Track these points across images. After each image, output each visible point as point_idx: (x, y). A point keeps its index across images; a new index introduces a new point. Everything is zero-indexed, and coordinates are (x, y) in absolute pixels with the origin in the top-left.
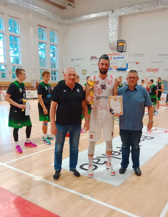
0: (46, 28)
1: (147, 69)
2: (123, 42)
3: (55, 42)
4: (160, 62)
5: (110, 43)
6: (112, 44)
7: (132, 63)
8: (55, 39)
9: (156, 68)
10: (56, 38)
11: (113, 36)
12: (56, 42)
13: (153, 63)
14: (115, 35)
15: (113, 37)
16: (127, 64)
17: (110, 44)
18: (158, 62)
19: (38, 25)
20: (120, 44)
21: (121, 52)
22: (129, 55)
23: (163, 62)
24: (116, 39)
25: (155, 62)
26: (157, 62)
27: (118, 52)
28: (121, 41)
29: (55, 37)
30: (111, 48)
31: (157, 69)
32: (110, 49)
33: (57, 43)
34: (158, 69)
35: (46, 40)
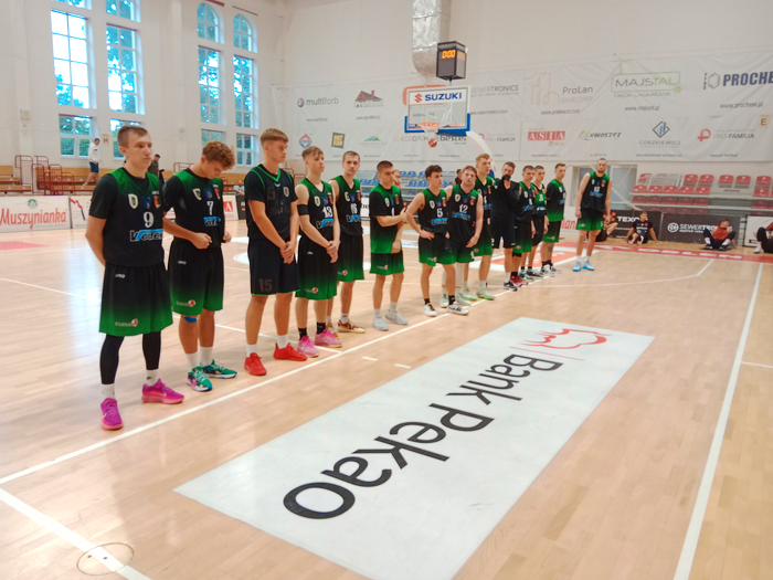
1: (530, 133)
2: (455, 48)
3: (250, 49)
4: (569, 112)
5: (417, 54)
6: (421, 54)
7: (483, 113)
8: (250, 38)
9: (556, 130)
10: (252, 36)
11: (427, 32)
12: (252, 47)
13: (546, 113)
14: (431, 28)
15: (425, 34)
16: (469, 115)
17: (417, 57)
18: (563, 112)
20: (445, 55)
21: (451, 78)
22: (474, 90)
23: (578, 111)
24: (434, 40)
25: (554, 113)
26: (559, 112)
27: (442, 77)
28: (451, 45)
29: (250, 33)
30: (419, 69)
31: (558, 133)
32: (415, 70)
33: (255, 51)
34: (564, 133)
35: (223, 42)
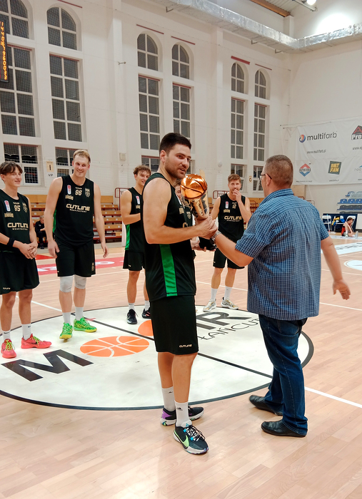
0: (248, 63)
19: (233, 57)
